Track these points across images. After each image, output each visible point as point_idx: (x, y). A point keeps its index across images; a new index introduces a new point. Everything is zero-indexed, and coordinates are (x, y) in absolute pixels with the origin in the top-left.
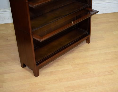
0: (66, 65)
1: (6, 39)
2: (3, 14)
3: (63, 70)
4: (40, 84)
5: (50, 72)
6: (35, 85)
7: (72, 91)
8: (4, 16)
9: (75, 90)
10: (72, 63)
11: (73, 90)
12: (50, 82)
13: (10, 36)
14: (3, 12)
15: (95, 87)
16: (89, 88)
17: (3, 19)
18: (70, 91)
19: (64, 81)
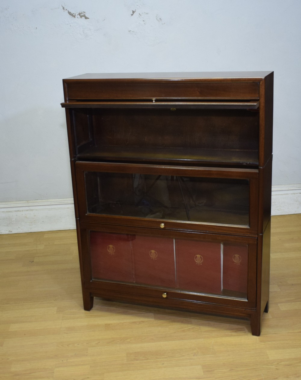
1: (30, 261)
2: (32, 210)
4: (78, 344)
5: (106, 324)
6: (68, 346)
7: (142, 360)
8: (35, 216)
9: (148, 359)
11: (144, 359)
12: (99, 342)
13: (39, 257)
14: (31, 208)
15: (194, 356)
16: (179, 357)
17: (32, 222)
18: (137, 360)
19: (130, 342)
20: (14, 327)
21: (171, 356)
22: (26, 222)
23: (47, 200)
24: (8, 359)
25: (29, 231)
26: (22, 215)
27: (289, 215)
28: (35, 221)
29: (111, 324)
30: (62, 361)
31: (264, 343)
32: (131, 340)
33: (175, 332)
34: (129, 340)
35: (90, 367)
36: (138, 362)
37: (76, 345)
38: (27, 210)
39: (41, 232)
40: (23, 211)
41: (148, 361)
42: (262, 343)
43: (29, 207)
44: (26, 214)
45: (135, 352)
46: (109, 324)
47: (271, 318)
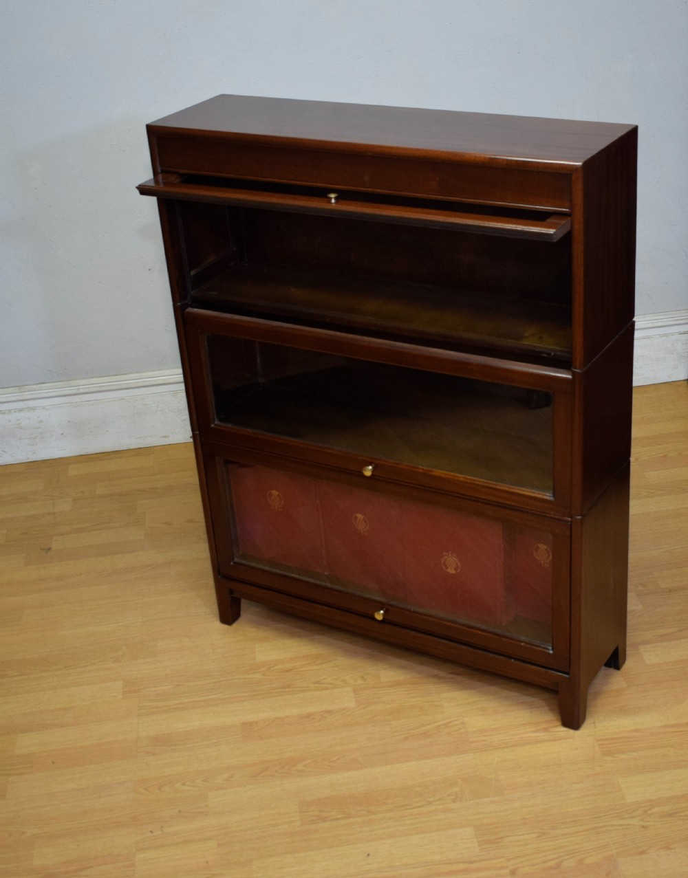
0: (328, 692)
1: (43, 549)
2: (33, 409)
3: (309, 716)
4: (184, 784)
5: (244, 724)
6: (159, 789)
7: (337, 819)
8: (41, 421)
9: (349, 817)
10: (363, 678)
11: (340, 816)
12: (232, 776)
13: (62, 534)
14: (31, 404)
15: (454, 801)
16: (420, 807)
17: (35, 438)
18: (324, 819)
19: (303, 771)
20: (27, 743)
21: (403, 806)
22: (20, 439)
23: (67, 383)
24: (23, 833)
25: (28, 458)
26: (10, 421)
27: (654, 384)
28: (41, 433)
29: (256, 722)
30: (151, 832)
31: (611, 758)
32: (305, 766)
33: (406, 739)
34: (300, 767)
35: (219, 845)
36: (327, 824)
37: (178, 786)
38: (21, 410)
39: (60, 458)
40: (10, 411)
41: (351, 820)
42: (607, 758)
43: (24, 402)
44: (18, 420)
45: (319, 800)
46: (251, 724)
47: (625, 686)
